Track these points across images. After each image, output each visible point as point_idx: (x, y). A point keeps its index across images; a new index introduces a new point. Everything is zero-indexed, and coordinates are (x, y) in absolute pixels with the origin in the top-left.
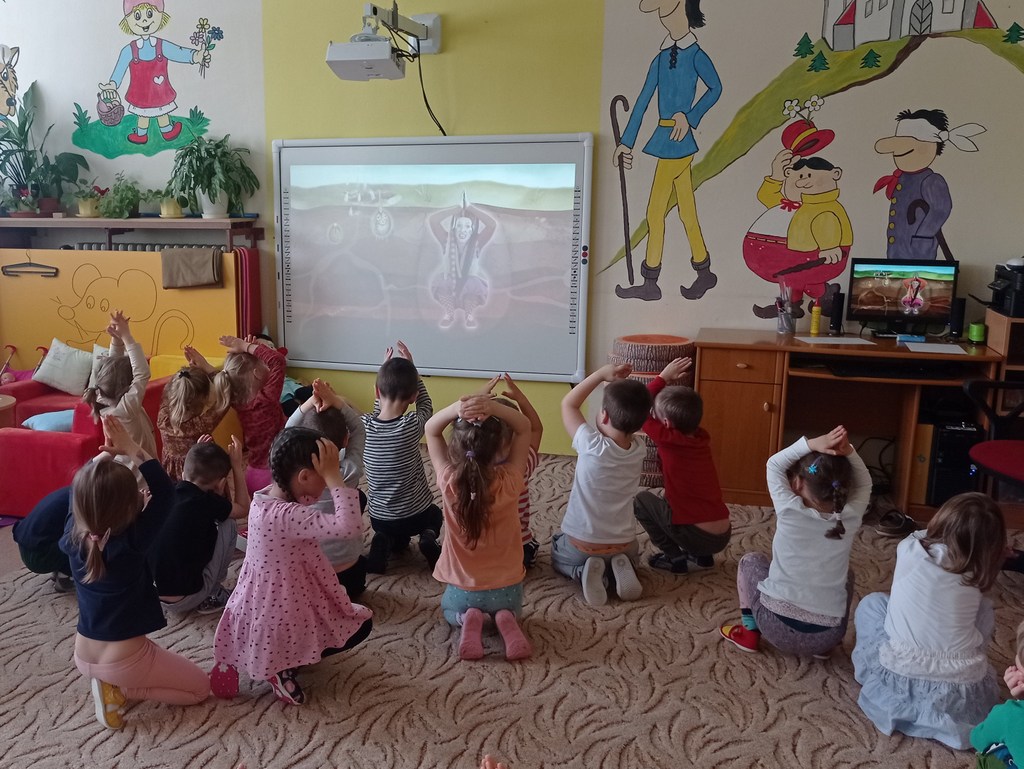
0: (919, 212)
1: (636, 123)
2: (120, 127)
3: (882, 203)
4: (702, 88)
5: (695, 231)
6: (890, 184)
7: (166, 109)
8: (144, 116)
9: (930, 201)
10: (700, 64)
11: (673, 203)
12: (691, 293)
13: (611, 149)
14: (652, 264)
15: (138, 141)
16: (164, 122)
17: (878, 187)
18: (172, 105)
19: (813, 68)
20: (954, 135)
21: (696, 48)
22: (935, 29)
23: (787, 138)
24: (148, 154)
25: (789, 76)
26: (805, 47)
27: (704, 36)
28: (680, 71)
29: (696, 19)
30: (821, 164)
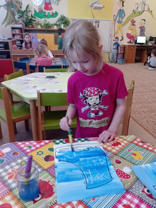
0: (143, 31)
1: (116, 19)
2: (42, 13)
4: (123, 15)
6: (140, 28)
7: (51, 11)
8: (47, 12)
9: (144, 30)
10: (123, 12)
11: (120, 29)
12: (121, 40)
13: (113, 22)
14: (117, 37)
15: (46, 16)
19: (134, 13)
21: (123, 10)
22: (145, 10)
23: (131, 21)
24: (48, 18)
26: (133, 11)
28: (121, 12)
29: (123, 6)
30: (134, 25)
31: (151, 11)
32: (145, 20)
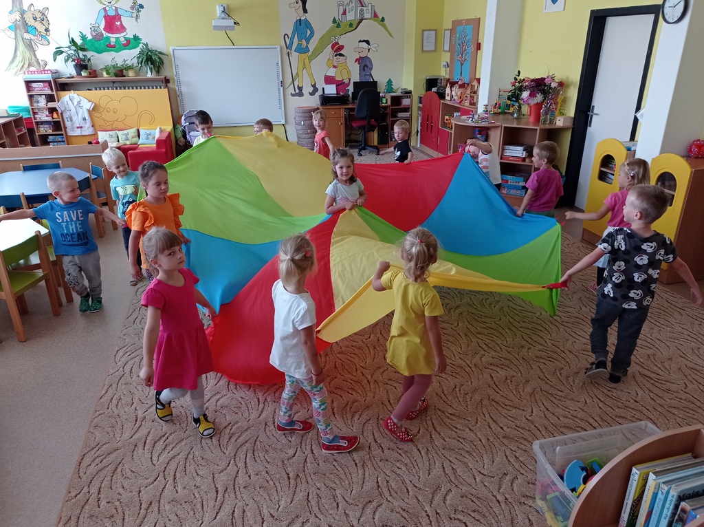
0: (366, 68)
1: (291, 42)
2: (102, 41)
3: (357, 66)
4: (309, 32)
5: (311, 75)
6: (359, 60)
7: (122, 34)
8: (113, 37)
9: (368, 65)
10: (308, 25)
11: (304, 67)
12: (312, 94)
13: (285, 50)
14: (300, 86)
15: (111, 47)
16: (122, 39)
17: (356, 61)
18: (125, 33)
19: (337, 27)
20: (371, 47)
21: (306, 19)
22: (365, 17)
23: (333, 47)
24: (117, 52)
25: (331, 30)
26: (334, 21)
27: (308, 16)
28: (302, 27)
29: (305, 11)
30: (341, 55)
31: (381, 18)
32: (368, 42)
